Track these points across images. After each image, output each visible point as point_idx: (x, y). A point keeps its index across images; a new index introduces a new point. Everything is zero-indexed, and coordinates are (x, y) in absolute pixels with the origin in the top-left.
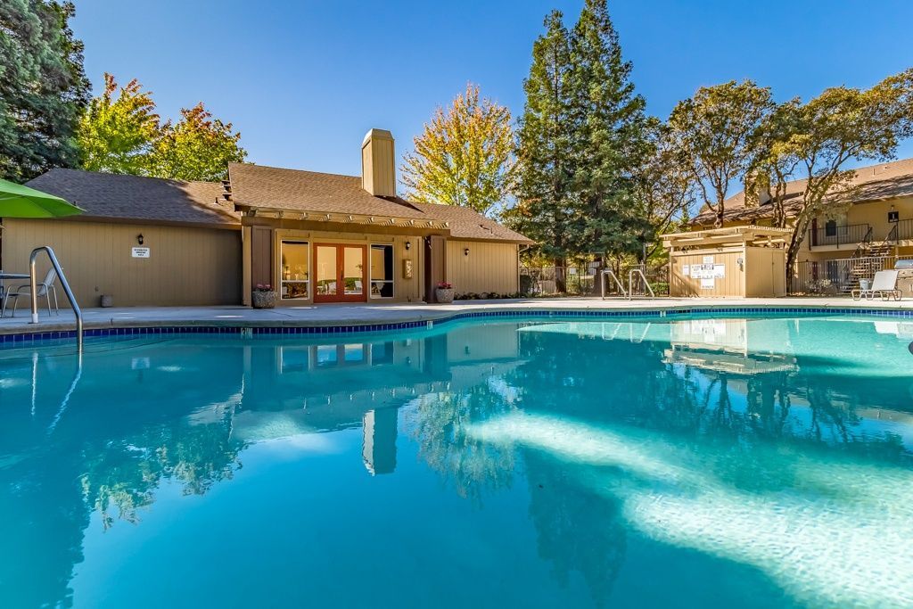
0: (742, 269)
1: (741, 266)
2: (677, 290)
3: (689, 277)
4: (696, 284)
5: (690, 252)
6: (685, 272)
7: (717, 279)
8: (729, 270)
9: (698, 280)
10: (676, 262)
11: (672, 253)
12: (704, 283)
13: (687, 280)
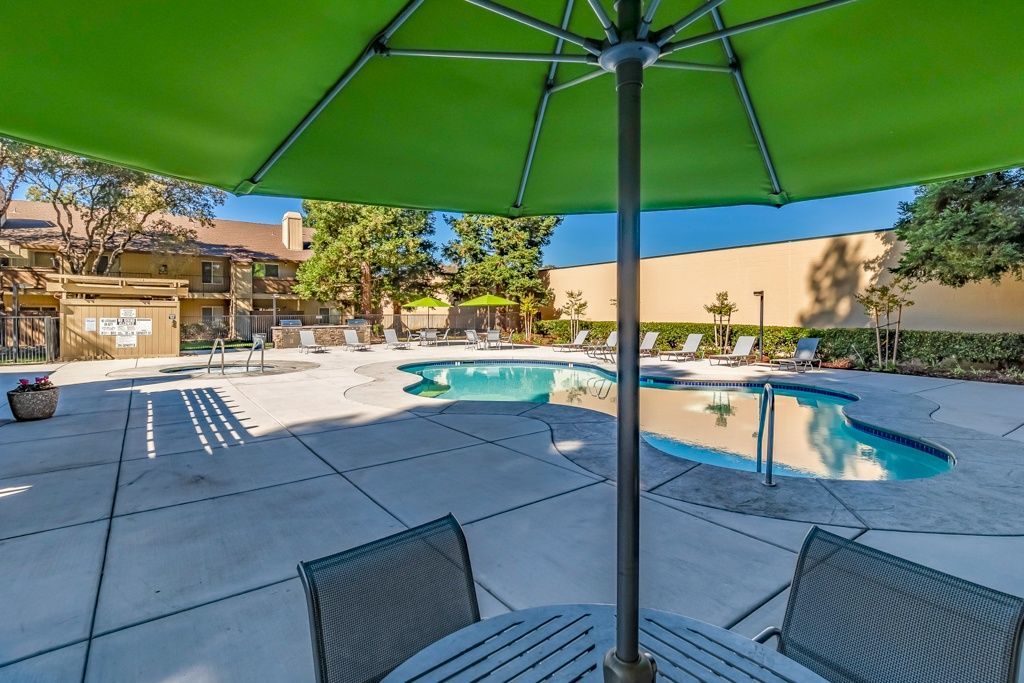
0: (174, 326)
1: (174, 322)
2: (73, 351)
3: (96, 334)
4: (107, 342)
5: (97, 302)
6: (89, 326)
7: (141, 336)
8: (156, 327)
9: (112, 338)
10: (72, 313)
11: (64, 300)
12: (120, 341)
13: (92, 337)
